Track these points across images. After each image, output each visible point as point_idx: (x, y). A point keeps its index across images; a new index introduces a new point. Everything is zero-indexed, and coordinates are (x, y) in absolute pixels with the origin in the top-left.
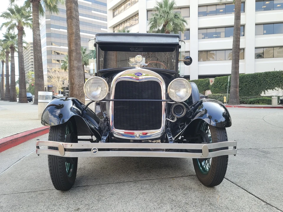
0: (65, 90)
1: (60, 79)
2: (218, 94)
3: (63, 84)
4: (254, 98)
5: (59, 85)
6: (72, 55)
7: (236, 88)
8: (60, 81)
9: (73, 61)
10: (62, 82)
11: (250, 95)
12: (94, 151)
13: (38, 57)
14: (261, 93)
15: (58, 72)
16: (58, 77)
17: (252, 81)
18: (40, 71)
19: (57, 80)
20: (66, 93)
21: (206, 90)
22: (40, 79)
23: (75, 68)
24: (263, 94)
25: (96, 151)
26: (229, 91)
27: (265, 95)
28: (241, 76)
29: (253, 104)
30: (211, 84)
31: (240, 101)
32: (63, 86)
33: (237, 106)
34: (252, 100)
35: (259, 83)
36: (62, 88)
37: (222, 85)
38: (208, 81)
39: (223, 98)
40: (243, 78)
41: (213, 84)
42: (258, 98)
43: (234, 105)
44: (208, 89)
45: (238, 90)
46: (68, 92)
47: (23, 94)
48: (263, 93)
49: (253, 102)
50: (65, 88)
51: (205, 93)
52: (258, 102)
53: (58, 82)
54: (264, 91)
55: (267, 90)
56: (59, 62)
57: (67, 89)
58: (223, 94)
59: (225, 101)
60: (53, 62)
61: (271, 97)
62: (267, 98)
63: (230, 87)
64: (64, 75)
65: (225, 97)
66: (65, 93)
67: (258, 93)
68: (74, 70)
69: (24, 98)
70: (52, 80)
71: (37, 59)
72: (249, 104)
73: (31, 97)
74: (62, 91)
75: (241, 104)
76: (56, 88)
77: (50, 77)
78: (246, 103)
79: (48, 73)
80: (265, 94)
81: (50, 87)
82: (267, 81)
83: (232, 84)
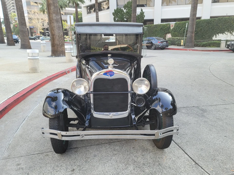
0: (45, 30)
1: (40, 21)
2: (177, 37)
3: (43, 25)
4: (207, 41)
5: (39, 26)
6: (50, 8)
7: (192, 33)
8: (40, 23)
9: (52, 14)
10: (42, 24)
11: (204, 38)
12: (82, 136)
13: (19, 5)
14: (213, 37)
15: (38, 13)
16: (37, 19)
17: (207, 25)
18: (22, 18)
19: (37, 21)
20: (47, 34)
21: (167, 33)
22: (23, 26)
23: (54, 21)
24: (214, 38)
25: (83, 136)
26: (186, 35)
27: (216, 39)
28: (198, 21)
29: (205, 47)
30: (172, 28)
31: (195, 44)
32: (43, 27)
33: (191, 50)
34: (205, 43)
35: (212, 27)
36: (43, 29)
37: (180, 29)
38: (169, 26)
39: (181, 41)
40: (199, 23)
41: (173, 28)
42: (210, 42)
43: (190, 48)
44: (169, 33)
45: (193, 35)
46: (48, 33)
47: (10, 38)
48: (215, 36)
49: (205, 45)
50: (44, 29)
51: (166, 36)
52: (209, 45)
53: (38, 23)
54: (216, 35)
55: (218, 34)
56: (37, 4)
57: (47, 29)
58: (181, 38)
59: (182, 44)
60: (32, 4)
61: (220, 40)
62: (217, 42)
63: (187, 31)
64: (43, 17)
65: (182, 41)
66: (45, 34)
67: (210, 37)
68: (53, 23)
69: (11, 41)
70: (32, 22)
71: (19, 8)
72: (201, 47)
73: (17, 39)
74: (43, 31)
75: (195, 47)
76: (37, 29)
77: (31, 19)
78: (199, 46)
79: (28, 14)
80: (216, 37)
81: (32, 28)
82: (219, 26)
83: (189, 29)
